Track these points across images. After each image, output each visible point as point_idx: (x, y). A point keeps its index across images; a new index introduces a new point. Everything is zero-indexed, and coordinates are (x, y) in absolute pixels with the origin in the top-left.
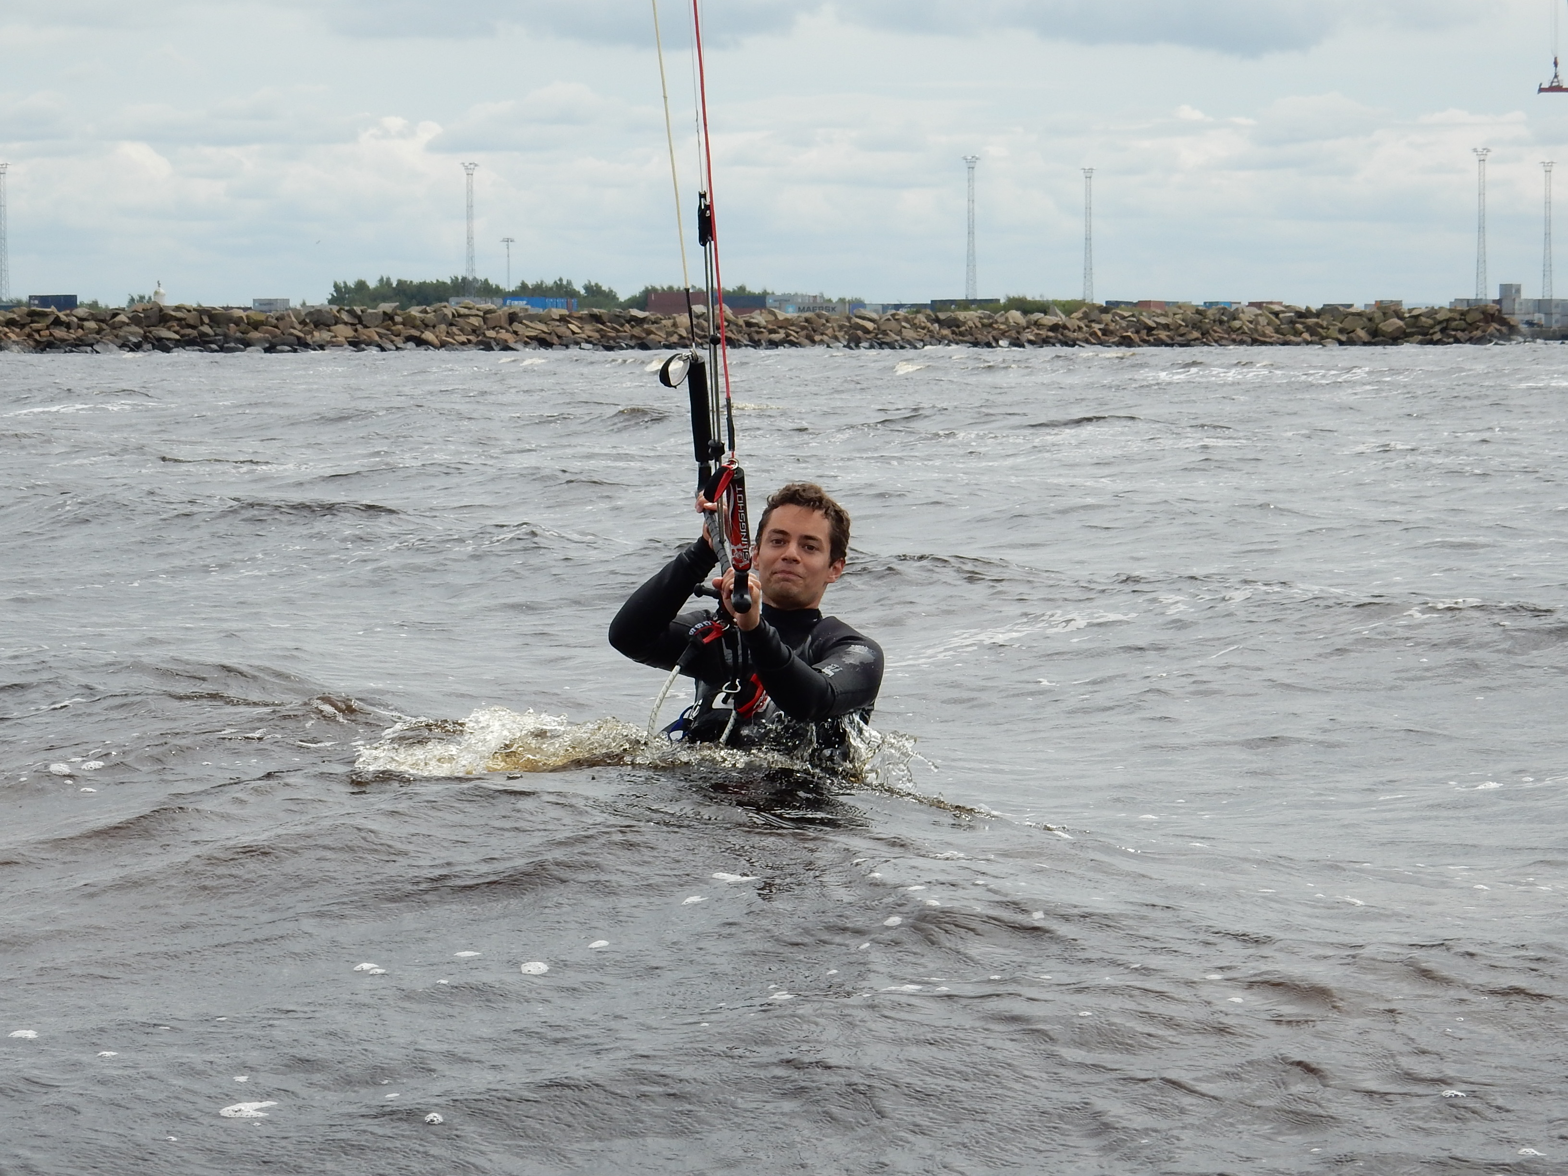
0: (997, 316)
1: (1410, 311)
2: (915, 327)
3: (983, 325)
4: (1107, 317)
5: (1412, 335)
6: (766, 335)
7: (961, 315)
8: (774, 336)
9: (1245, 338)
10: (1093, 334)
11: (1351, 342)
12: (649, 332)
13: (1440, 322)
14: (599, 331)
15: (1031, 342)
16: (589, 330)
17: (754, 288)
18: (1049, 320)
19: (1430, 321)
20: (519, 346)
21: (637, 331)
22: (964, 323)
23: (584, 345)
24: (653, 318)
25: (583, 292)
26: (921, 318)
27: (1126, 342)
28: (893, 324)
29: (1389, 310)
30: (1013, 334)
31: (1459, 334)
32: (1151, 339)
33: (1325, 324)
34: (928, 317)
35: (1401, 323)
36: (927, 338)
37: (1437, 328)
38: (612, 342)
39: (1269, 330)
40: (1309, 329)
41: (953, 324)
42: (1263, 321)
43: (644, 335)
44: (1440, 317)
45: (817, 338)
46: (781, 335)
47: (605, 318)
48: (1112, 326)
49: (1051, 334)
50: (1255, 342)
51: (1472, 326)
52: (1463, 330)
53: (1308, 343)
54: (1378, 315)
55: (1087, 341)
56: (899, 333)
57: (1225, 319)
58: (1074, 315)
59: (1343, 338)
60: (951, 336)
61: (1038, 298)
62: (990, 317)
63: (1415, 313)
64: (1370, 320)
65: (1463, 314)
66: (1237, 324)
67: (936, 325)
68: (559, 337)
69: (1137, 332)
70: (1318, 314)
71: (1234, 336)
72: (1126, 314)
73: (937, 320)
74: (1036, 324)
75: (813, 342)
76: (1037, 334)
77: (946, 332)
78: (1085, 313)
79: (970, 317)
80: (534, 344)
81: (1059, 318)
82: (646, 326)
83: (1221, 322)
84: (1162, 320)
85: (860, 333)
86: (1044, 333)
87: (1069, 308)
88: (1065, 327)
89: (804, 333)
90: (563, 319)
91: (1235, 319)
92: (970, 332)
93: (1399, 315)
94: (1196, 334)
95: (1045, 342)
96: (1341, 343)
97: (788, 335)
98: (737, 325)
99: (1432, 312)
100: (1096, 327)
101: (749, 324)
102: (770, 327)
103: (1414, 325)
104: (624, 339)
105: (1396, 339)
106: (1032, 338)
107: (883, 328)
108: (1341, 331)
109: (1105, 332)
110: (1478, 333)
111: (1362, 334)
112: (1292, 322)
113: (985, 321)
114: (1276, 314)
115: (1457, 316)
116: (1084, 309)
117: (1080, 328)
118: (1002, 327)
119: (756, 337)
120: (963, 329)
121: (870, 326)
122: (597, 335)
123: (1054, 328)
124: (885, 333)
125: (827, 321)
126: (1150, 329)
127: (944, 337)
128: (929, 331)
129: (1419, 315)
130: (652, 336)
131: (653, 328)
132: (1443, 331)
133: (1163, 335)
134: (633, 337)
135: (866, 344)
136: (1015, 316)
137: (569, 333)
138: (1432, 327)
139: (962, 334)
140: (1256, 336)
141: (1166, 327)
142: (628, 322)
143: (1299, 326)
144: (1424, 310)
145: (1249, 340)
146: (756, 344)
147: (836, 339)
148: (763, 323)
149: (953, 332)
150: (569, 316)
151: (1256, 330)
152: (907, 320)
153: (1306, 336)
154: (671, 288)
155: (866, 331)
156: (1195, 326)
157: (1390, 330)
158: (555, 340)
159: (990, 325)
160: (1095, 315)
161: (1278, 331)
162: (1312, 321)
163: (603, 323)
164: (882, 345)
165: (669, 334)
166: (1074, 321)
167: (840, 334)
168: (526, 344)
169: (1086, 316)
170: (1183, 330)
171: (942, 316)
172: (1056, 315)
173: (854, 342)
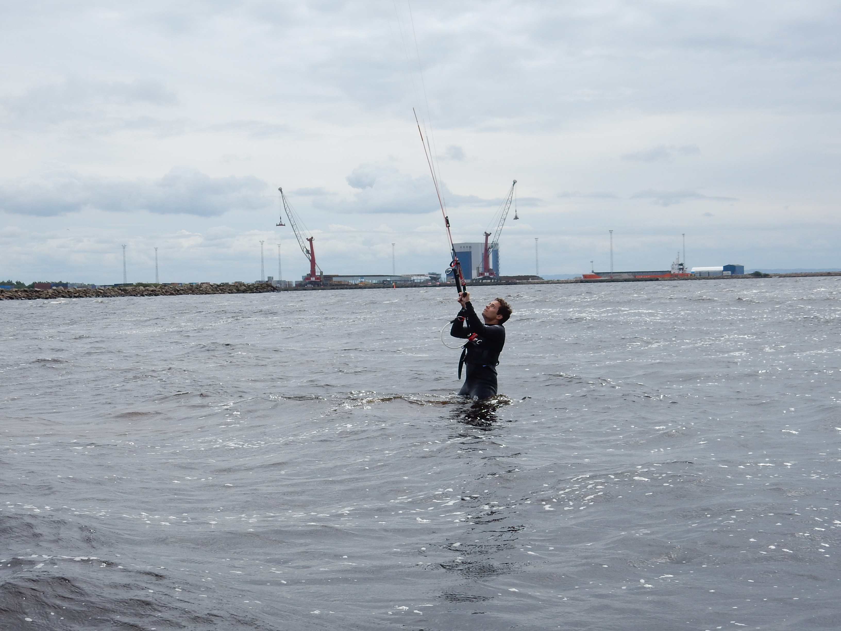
0: (137, 288)
1: (247, 284)
2: (115, 291)
3: (133, 291)
4: (166, 288)
5: (248, 290)
6: (73, 295)
7: (127, 288)
8: (75, 295)
9: (204, 292)
10: (163, 292)
11: (232, 293)
12: (41, 295)
13: (255, 287)
14: (26, 294)
15: (146, 295)
16: (24, 294)
17: (64, 282)
18: (152, 289)
19: (253, 287)
20: (4, 299)
21: (37, 294)
22: (128, 290)
23: (23, 299)
24: (41, 291)
25: (15, 283)
26: (116, 289)
27: (172, 294)
28: (108, 291)
29: (242, 284)
30: (141, 293)
31: (260, 290)
32: (179, 293)
33: (225, 288)
34: (118, 289)
35: (245, 287)
36: (118, 294)
37: (255, 289)
38: (30, 297)
39: (210, 290)
40: (221, 290)
41: (125, 290)
42: (208, 288)
43: (39, 295)
44: (255, 286)
45: (88, 295)
46: (78, 294)
47: (28, 291)
48: (168, 290)
49: (152, 292)
50: (206, 294)
51: (264, 288)
52: (261, 289)
53: (220, 293)
54: (239, 286)
55: (162, 294)
56: (110, 293)
57: (198, 287)
58: (158, 287)
59: (230, 292)
60: (124, 294)
61: (146, 283)
62: (135, 288)
63: (248, 285)
64: (237, 287)
65: (261, 285)
66: (201, 289)
67: (120, 291)
68: (15, 296)
69: (175, 291)
70: (223, 286)
71: (201, 292)
72: (171, 287)
73: (120, 289)
74: (148, 290)
75: (87, 296)
76: (148, 293)
77: (123, 293)
78: (160, 287)
79: (129, 288)
80: (8, 298)
81: (153, 288)
82: (40, 293)
83: (197, 288)
84: (181, 288)
85: (99, 293)
86: (149, 292)
87: (156, 285)
88: (155, 291)
89: (84, 294)
90: (16, 291)
91: (201, 287)
92: (129, 292)
93: (244, 285)
94: (191, 292)
95: (150, 295)
96: (229, 293)
97: (79, 294)
98: (65, 292)
99: (253, 285)
100: (164, 290)
101: (68, 292)
102: (74, 292)
103: (248, 288)
104: (33, 296)
105: (244, 292)
106: (146, 294)
107: (105, 292)
108: (229, 290)
109: (166, 292)
110: (265, 290)
111: (235, 290)
112: (216, 288)
113: (134, 289)
114: (212, 286)
115: (260, 285)
116: (160, 286)
117: (159, 291)
118: (138, 291)
119: (71, 295)
120: (127, 292)
121: (102, 291)
122: (26, 296)
123: (152, 291)
124: (106, 293)
125: (90, 290)
126: (178, 291)
127: (122, 294)
128: (118, 292)
129: (250, 285)
130: (41, 296)
131: (42, 293)
132: (256, 289)
133: (182, 292)
134: (36, 296)
135: (101, 296)
136: (142, 288)
137: (18, 295)
138: (253, 288)
139: (127, 293)
140: (206, 292)
141: (182, 290)
142: (35, 292)
143: (218, 289)
144: (251, 284)
145: (205, 293)
146: (71, 297)
147: (93, 295)
148: (72, 291)
149: (125, 293)
150: (18, 291)
151: (207, 290)
152: (112, 290)
153: (220, 291)
154: (40, 282)
155: (101, 293)
156: (190, 290)
157: (242, 289)
158: (14, 297)
159: (135, 291)
160: (163, 287)
161: (212, 290)
162: (221, 287)
163: (28, 292)
164: (105, 296)
165: (46, 295)
166: (157, 289)
167: (94, 294)
168: (6, 298)
169: (161, 287)
170: (187, 291)
171: (122, 288)
172: (153, 287)
173: (98, 296)
